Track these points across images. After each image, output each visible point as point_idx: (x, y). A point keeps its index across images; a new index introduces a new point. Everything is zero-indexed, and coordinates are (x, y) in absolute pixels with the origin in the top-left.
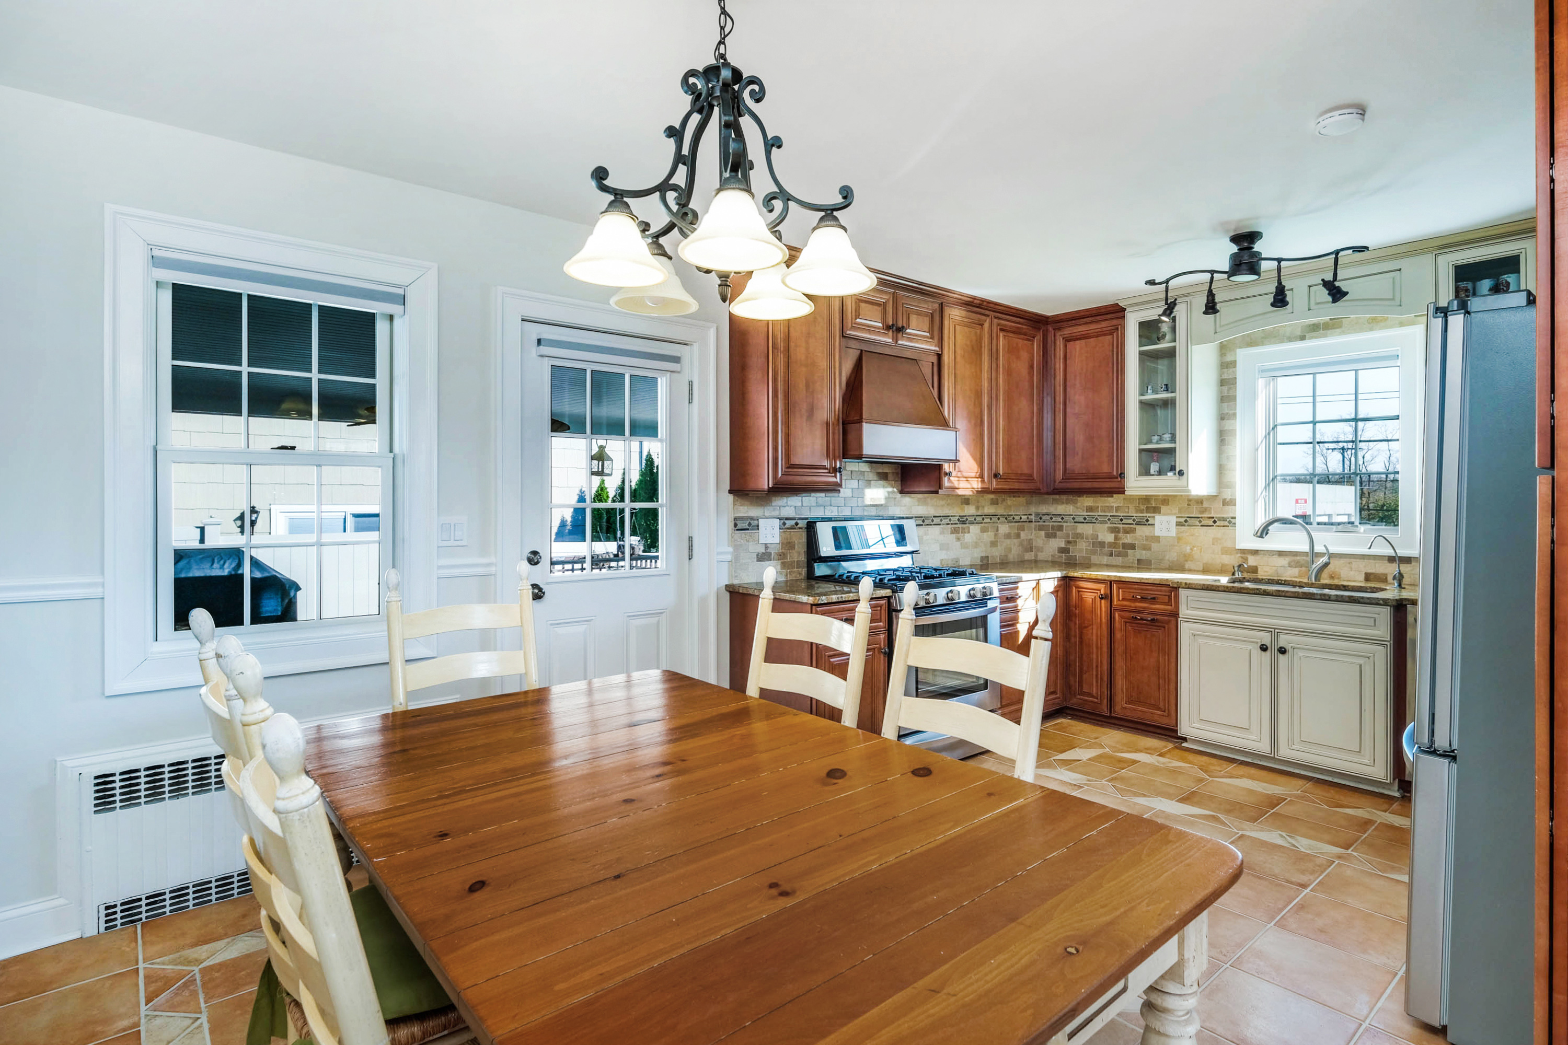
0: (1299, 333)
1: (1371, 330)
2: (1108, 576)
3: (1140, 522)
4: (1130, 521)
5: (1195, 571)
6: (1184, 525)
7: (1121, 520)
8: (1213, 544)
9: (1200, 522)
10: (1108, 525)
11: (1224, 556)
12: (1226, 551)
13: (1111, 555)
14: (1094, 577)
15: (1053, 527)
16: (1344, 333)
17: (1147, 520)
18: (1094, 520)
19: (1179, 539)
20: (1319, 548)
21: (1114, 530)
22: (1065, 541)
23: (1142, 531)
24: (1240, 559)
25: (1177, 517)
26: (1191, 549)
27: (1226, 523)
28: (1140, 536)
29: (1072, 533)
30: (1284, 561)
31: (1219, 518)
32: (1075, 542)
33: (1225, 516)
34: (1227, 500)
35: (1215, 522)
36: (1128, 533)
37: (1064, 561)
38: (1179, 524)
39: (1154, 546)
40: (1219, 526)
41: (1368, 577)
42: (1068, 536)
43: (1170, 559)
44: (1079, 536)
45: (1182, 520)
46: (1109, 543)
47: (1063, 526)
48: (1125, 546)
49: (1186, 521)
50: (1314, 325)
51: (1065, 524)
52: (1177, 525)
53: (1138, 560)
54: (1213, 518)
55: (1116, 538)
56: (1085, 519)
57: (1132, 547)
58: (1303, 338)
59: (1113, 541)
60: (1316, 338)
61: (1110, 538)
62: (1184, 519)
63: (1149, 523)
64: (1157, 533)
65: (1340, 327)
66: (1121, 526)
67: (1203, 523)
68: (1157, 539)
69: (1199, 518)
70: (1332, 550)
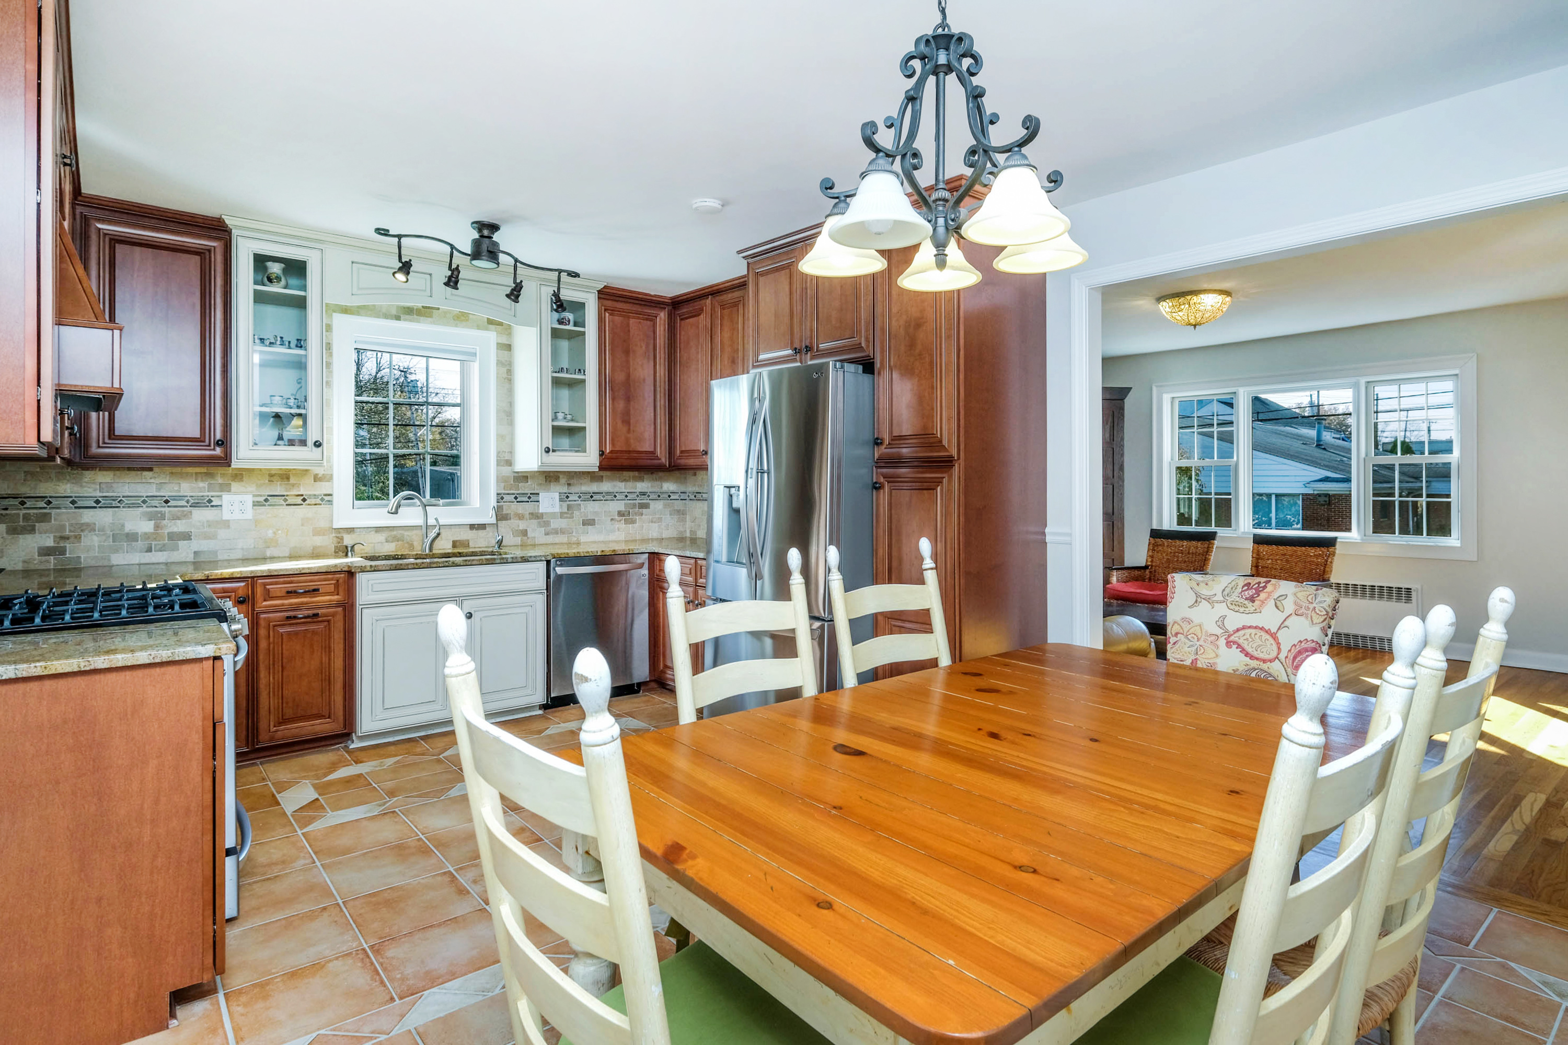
0: (394, 312)
1: (456, 326)
2: (252, 572)
3: (198, 503)
4: (183, 503)
5: (279, 557)
6: (265, 505)
7: (167, 502)
8: (302, 525)
9: (286, 500)
10: (144, 509)
11: (316, 538)
12: (317, 532)
13: (149, 550)
14: (227, 577)
15: (26, 518)
16: (434, 323)
17: (210, 501)
18: (115, 503)
19: (256, 522)
20: (431, 521)
21: (157, 518)
22: (55, 537)
23: (200, 515)
24: (335, 539)
25: (254, 496)
26: (274, 533)
27: (318, 501)
28: (200, 522)
29: (71, 525)
30: (381, 537)
31: (310, 495)
32: (78, 538)
33: (316, 493)
34: (320, 476)
35: (304, 500)
36: (179, 518)
37: (52, 567)
38: (256, 504)
39: (222, 533)
40: (309, 505)
41: (455, 544)
42: (63, 527)
43: (245, 547)
44: (91, 527)
45: (262, 499)
46: (146, 534)
47: (50, 514)
48: (173, 537)
49: (266, 500)
50: (408, 308)
51: (54, 512)
52: (254, 505)
53: (195, 553)
54: (302, 495)
55: (157, 527)
56: (98, 502)
57: (187, 536)
58: (398, 318)
59: (152, 531)
60: (411, 321)
61: (147, 527)
62: (264, 498)
63: (212, 504)
64: (226, 515)
65: (431, 317)
66: (167, 509)
67: (289, 502)
68: (226, 524)
69: (284, 496)
70: (442, 522)
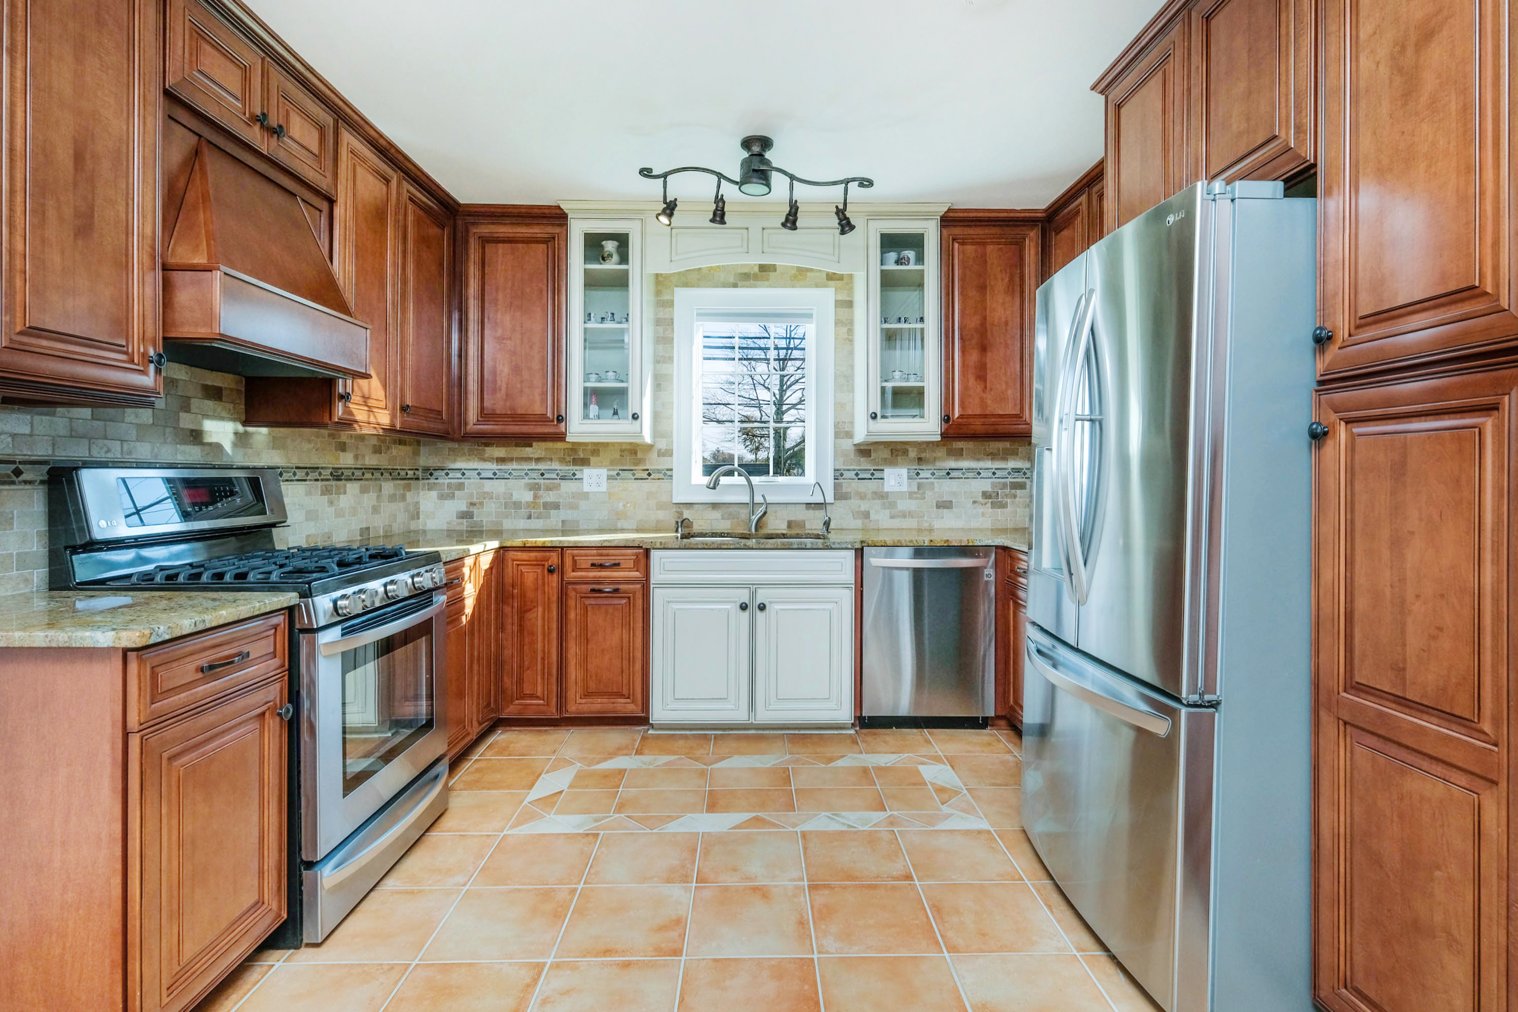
0: (732, 280)
1: (793, 287)
2: (560, 542)
3: (565, 476)
4: (554, 476)
5: (628, 530)
6: (617, 479)
7: (542, 474)
8: (648, 499)
9: (634, 474)
10: (526, 481)
11: (659, 512)
12: (661, 506)
13: (530, 517)
14: (540, 545)
15: (449, 486)
16: (770, 286)
17: (574, 474)
18: (507, 476)
19: (610, 494)
20: (758, 499)
21: (535, 488)
22: (467, 503)
23: (568, 487)
24: (675, 514)
25: (608, 470)
26: (624, 506)
27: (661, 476)
28: (566, 493)
29: (477, 493)
30: (716, 514)
31: (655, 470)
32: (481, 504)
33: (660, 467)
34: (663, 451)
35: (649, 475)
36: (551, 489)
37: (465, 529)
38: (610, 478)
39: (583, 504)
40: (654, 479)
41: (790, 525)
42: (471, 495)
43: (601, 518)
44: (489, 495)
45: (614, 473)
46: (527, 502)
47: (464, 483)
48: (546, 506)
49: (618, 474)
50: (745, 274)
51: (467, 482)
52: (608, 479)
53: (563, 521)
54: (648, 470)
55: (536, 497)
56: (495, 474)
57: (556, 506)
58: (735, 286)
59: (532, 500)
60: (747, 287)
61: (528, 496)
62: (616, 472)
63: (576, 477)
64: (586, 489)
65: (768, 280)
66: (542, 481)
67: (638, 476)
68: (586, 496)
69: (632, 470)
70: (770, 499)
